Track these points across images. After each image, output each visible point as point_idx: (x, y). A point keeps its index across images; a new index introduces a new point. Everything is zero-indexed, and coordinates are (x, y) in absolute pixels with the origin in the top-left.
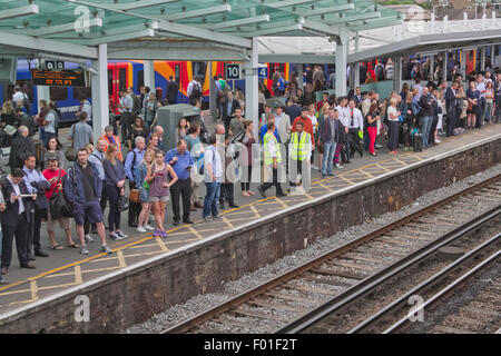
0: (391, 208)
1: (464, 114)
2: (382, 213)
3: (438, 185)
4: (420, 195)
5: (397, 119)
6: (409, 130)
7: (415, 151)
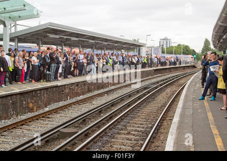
0: (31, 110)
1: (72, 69)
2: (25, 113)
3: (60, 100)
4: (49, 104)
5: (37, 64)
6: (44, 70)
7: (47, 81)
